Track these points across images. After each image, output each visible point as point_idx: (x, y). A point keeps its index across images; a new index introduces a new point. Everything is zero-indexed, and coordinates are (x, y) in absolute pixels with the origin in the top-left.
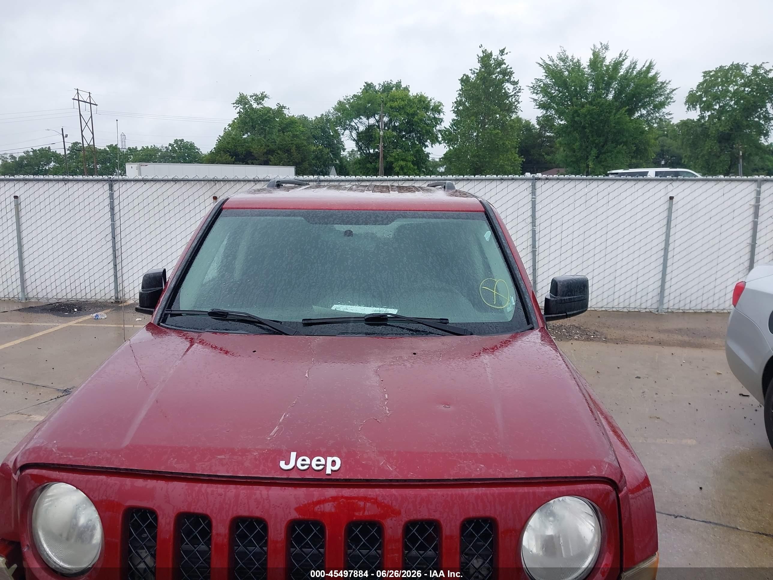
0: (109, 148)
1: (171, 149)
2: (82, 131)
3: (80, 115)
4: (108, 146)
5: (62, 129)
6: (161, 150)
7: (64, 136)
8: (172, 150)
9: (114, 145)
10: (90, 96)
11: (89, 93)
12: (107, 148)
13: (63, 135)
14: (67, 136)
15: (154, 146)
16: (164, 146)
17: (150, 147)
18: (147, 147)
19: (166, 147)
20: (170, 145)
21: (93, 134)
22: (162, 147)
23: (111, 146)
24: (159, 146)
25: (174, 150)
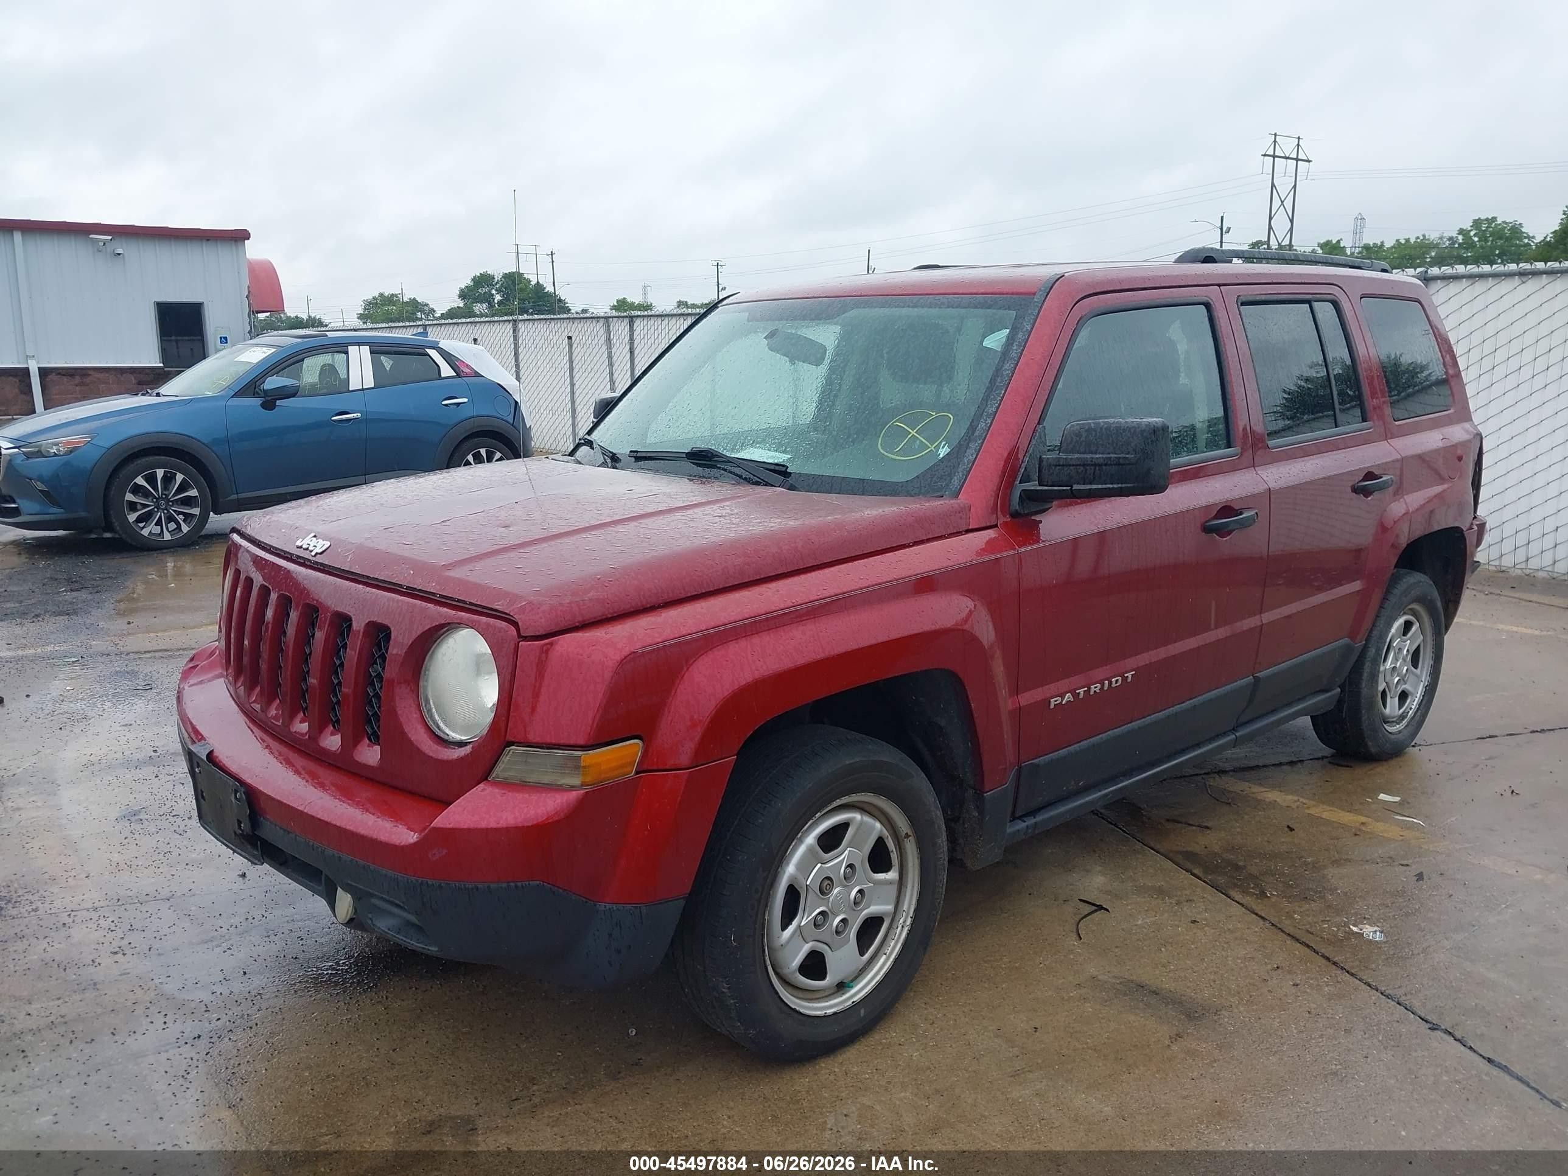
0: (1322, 249)
1: (1461, 241)
2: (1271, 218)
3: (1273, 185)
4: (1321, 246)
5: (1222, 217)
6: (1438, 244)
7: (1224, 229)
8: (1463, 243)
9: (1334, 242)
10: (1298, 145)
11: (1299, 138)
12: (1319, 249)
13: (1221, 229)
14: (1229, 229)
15: (1424, 236)
16: (1447, 235)
17: (1412, 241)
18: (1407, 240)
19: (1451, 239)
20: (1461, 232)
21: (1292, 221)
22: (1441, 238)
23: (1328, 243)
24: (1433, 236)
25: (1468, 244)
